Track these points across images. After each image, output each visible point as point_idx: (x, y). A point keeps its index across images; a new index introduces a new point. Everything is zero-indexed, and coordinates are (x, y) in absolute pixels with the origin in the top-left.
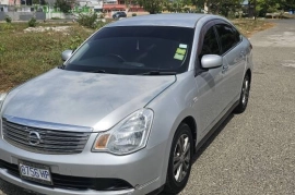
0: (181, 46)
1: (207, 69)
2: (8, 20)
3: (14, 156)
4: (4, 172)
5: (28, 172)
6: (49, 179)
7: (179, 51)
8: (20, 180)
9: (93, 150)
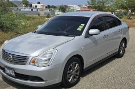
0: (82, 25)
1: (91, 35)
2: (39, 15)
3: (4, 65)
4: (2, 71)
5: (8, 71)
6: (14, 74)
7: (80, 27)
8: (6, 75)
9: (30, 64)
